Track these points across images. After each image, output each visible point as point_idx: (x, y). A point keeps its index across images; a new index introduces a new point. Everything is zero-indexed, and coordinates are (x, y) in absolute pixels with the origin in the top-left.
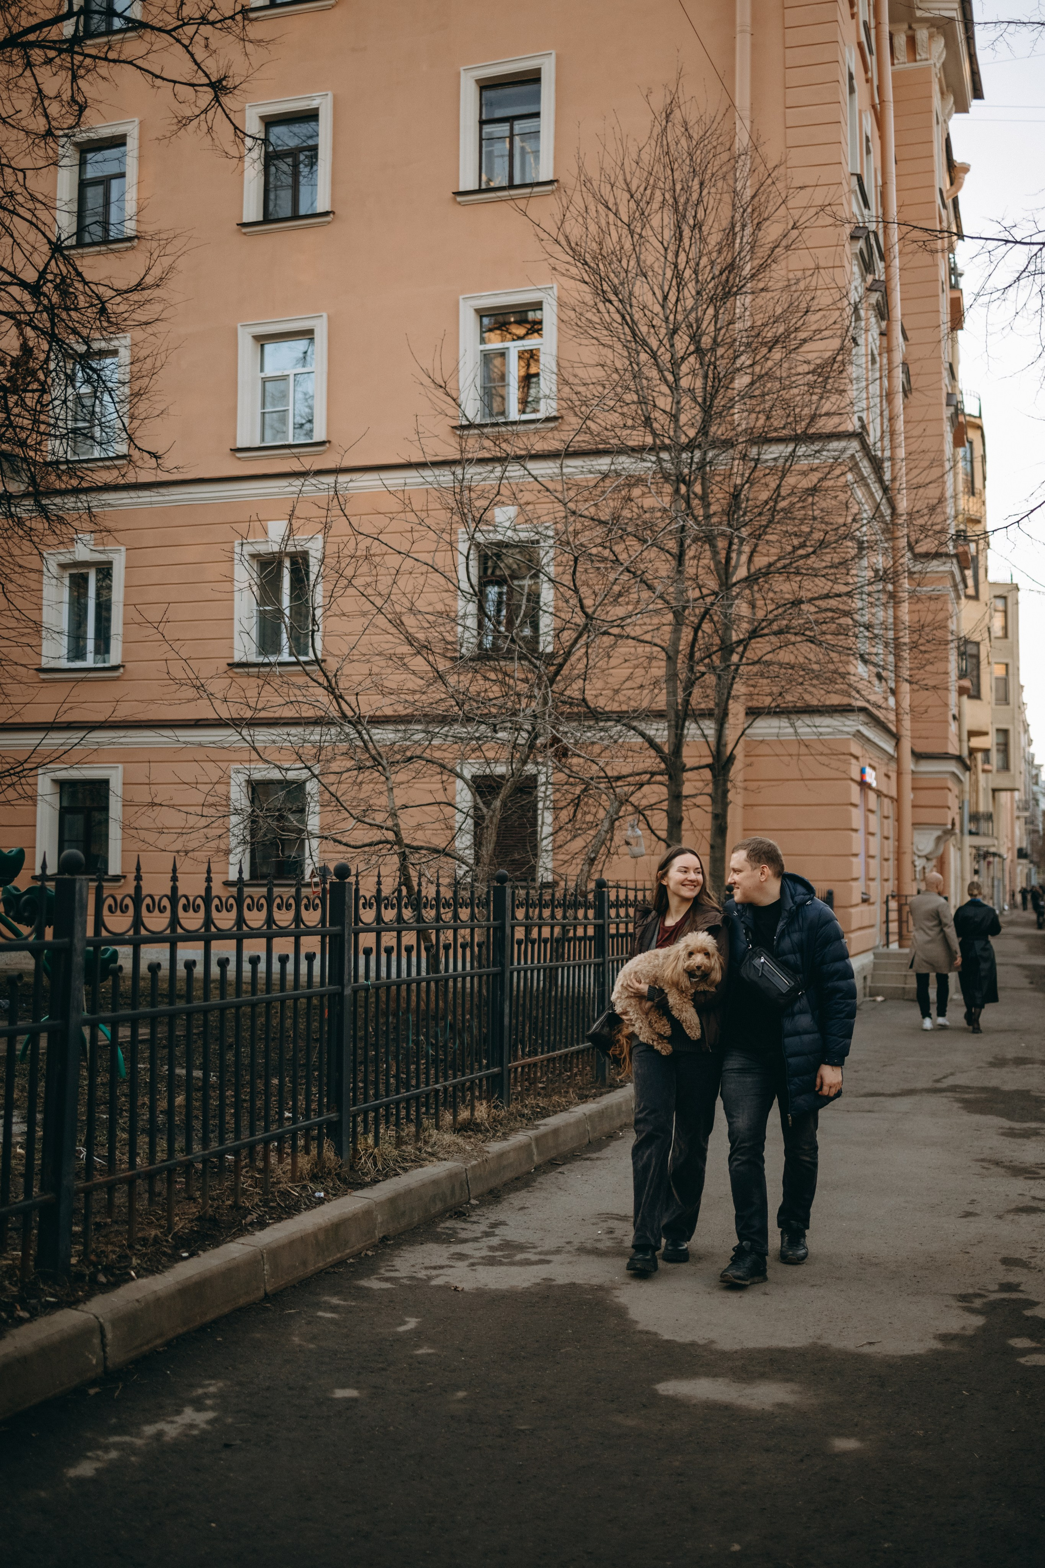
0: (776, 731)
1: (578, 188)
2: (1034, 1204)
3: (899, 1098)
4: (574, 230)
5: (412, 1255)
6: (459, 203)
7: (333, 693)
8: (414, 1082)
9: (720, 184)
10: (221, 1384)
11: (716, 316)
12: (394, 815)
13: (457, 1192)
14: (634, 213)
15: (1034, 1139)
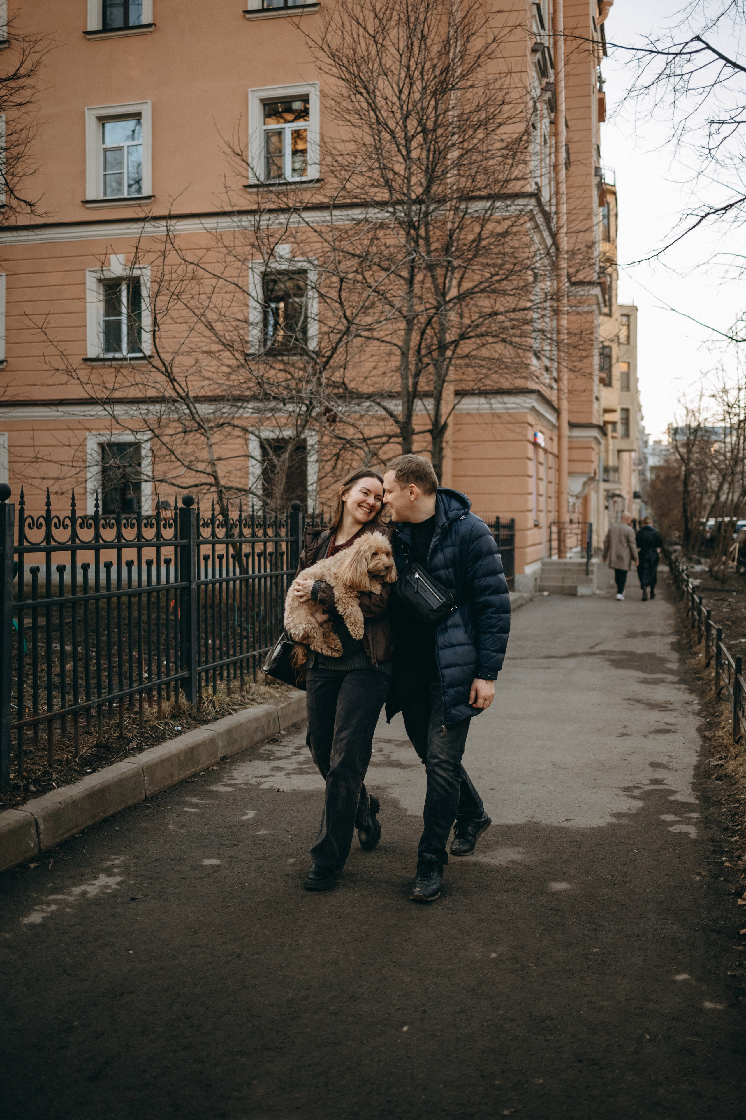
0: (476, 406)
1: (337, 9)
2: (667, 727)
3: (567, 660)
4: (334, 40)
5: (244, 769)
6: (248, 19)
7: (169, 377)
8: (231, 652)
9: (440, 7)
10: (123, 858)
11: (436, 108)
12: (213, 465)
13: (272, 725)
14: (378, 28)
15: (662, 685)
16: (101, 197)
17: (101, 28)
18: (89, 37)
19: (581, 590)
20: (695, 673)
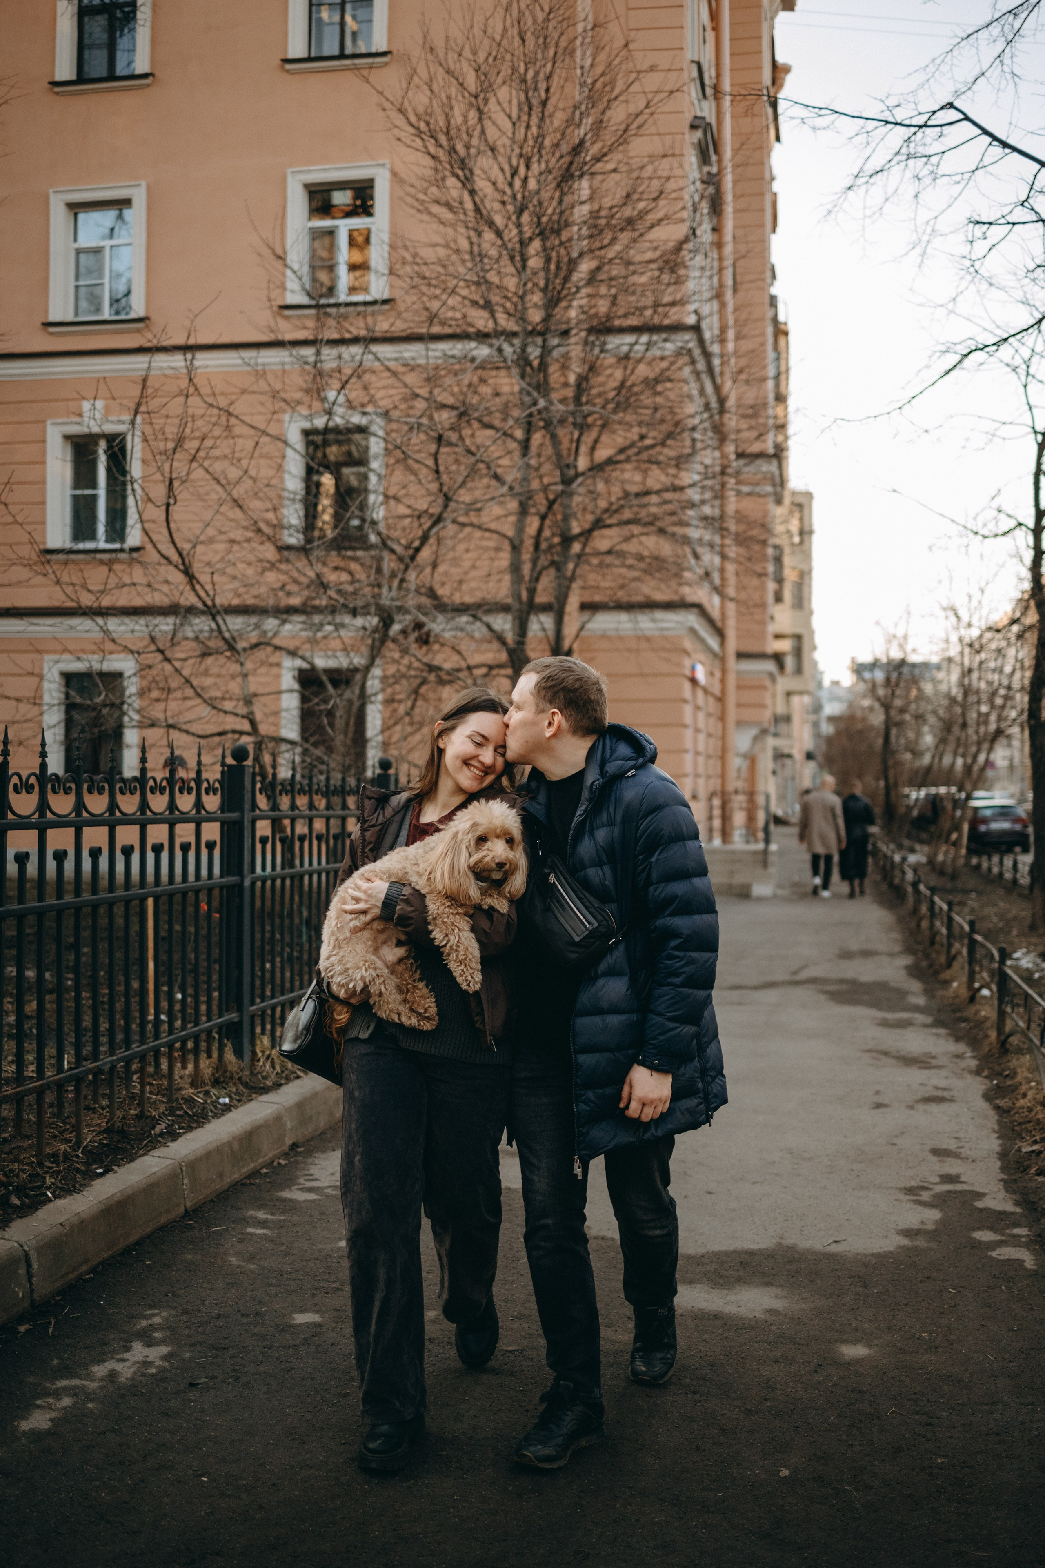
1: (422, 57)
2: (939, 1093)
3: (763, 991)
4: (419, 100)
5: (328, 1164)
6: (288, 71)
7: (187, 573)
10: (164, 1314)
11: (560, 201)
12: (249, 702)
14: (482, 85)
15: (910, 1028)
16: (70, 318)
17: (74, 77)
18: (57, 89)
19: (760, 890)
20: (954, 1011)
